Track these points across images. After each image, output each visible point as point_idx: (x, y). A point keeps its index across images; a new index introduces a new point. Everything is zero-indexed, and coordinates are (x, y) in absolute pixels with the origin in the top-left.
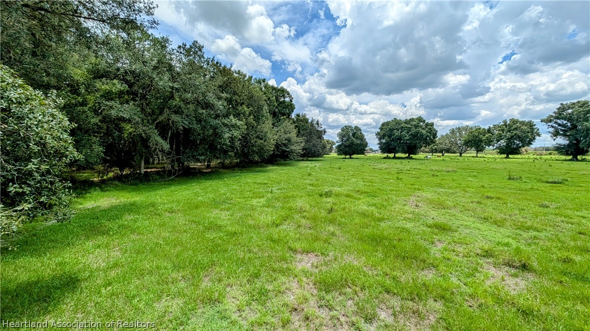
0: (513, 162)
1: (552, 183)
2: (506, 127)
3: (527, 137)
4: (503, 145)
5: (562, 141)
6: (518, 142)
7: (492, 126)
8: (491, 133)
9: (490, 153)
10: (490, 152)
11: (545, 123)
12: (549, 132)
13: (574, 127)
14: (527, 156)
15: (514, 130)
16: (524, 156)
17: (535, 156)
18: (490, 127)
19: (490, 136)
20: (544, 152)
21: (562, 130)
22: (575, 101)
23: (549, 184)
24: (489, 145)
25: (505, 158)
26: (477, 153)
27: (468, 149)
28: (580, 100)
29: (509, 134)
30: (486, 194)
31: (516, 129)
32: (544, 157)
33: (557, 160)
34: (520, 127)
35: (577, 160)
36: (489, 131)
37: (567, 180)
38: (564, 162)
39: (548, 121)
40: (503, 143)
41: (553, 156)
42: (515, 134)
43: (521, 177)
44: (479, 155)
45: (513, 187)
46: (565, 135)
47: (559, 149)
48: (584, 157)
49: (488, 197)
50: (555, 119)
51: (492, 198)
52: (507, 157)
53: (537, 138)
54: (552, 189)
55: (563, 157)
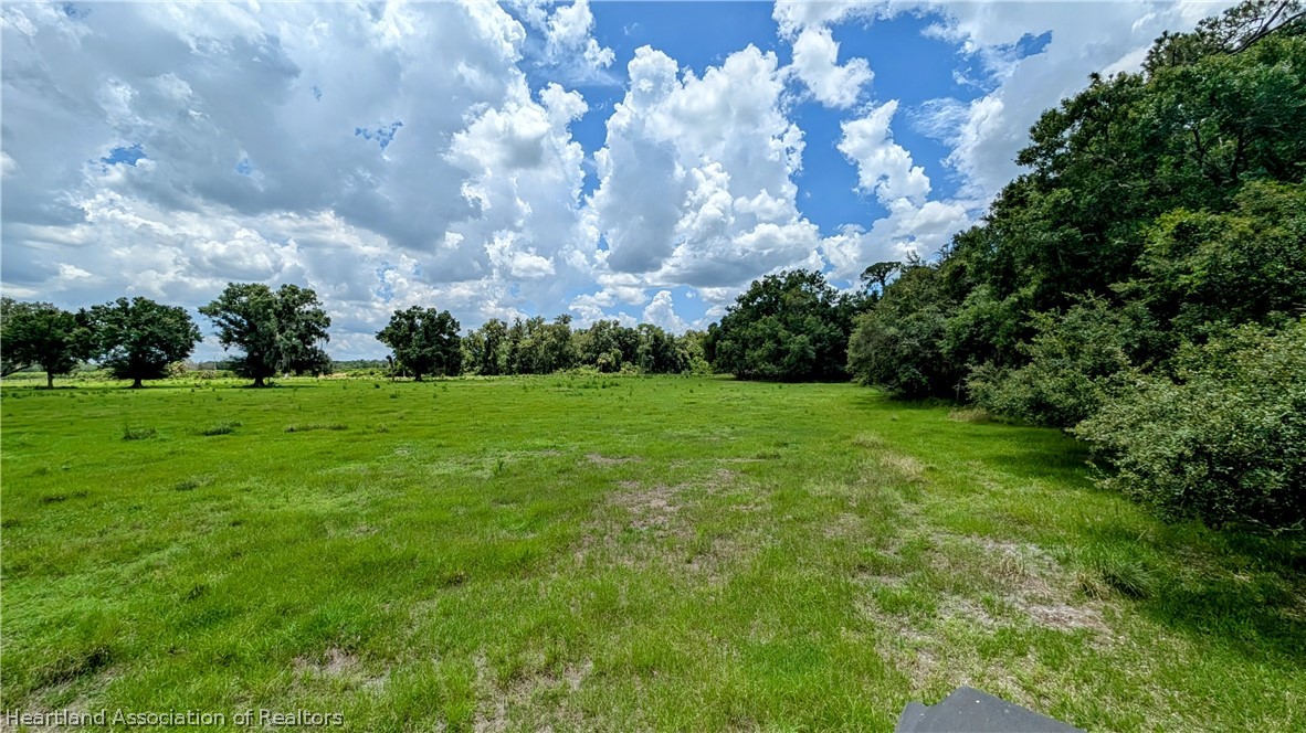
0: (148, 397)
1: (214, 433)
2: (127, 315)
3: (178, 342)
4: (125, 358)
5: (237, 352)
6: (158, 352)
7: (88, 309)
8: (90, 327)
9: (91, 376)
10: (95, 373)
11: (206, 316)
12: (216, 334)
13: (252, 327)
14: (182, 382)
15: (146, 323)
16: (175, 381)
17: (198, 382)
18: (82, 310)
19: (85, 333)
20: (215, 372)
21: (236, 332)
22: (250, 283)
23: (210, 437)
24: (86, 358)
25: (129, 388)
26: (51, 378)
27: (18, 367)
28: (256, 283)
29: (134, 334)
30: (43, 493)
31: (150, 322)
32: (214, 382)
33: (234, 387)
34: (160, 318)
35: (264, 386)
36: (81, 318)
37: (239, 425)
38: (244, 390)
39: (210, 311)
40: (122, 351)
41: (229, 380)
42: (151, 333)
43: (153, 432)
44: (57, 382)
45: (131, 456)
46: (240, 341)
47: (236, 367)
48: (272, 379)
49: (49, 500)
50: (223, 310)
51: (60, 499)
52: (137, 385)
53: (196, 343)
54: (212, 447)
55: (244, 381)
